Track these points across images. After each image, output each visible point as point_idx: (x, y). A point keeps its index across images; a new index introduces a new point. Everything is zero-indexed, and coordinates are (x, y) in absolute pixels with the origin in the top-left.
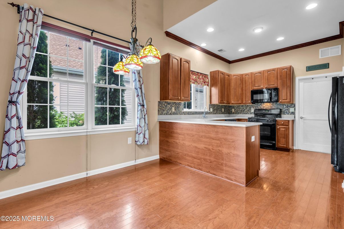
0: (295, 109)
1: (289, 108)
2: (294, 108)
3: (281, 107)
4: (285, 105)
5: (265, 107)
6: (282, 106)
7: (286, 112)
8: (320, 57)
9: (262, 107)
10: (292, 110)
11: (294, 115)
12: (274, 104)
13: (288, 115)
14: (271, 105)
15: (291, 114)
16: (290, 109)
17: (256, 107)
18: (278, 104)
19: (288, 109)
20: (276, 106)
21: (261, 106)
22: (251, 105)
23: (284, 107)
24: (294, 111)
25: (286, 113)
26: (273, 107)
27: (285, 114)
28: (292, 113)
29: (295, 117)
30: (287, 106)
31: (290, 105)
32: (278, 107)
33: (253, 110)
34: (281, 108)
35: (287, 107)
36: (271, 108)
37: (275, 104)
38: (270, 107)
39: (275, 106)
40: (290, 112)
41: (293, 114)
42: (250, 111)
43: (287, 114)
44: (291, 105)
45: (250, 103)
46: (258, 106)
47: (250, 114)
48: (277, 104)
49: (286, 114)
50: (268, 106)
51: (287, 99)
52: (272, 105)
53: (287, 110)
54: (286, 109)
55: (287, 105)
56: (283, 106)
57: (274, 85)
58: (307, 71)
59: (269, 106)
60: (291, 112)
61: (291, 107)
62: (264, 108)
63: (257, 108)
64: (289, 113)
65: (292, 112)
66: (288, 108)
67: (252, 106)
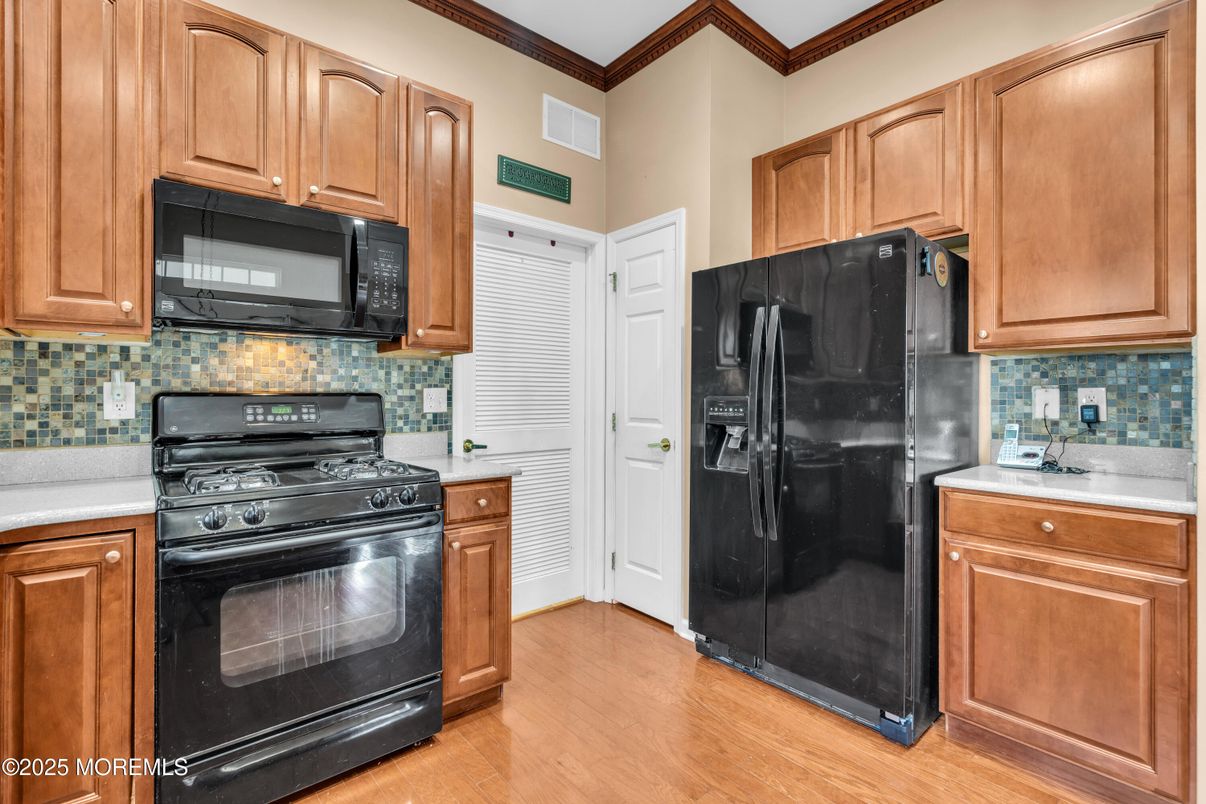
0: (450, 393)
1: (418, 387)
2: (443, 391)
3: (375, 379)
4: (401, 368)
5: (257, 376)
6: (382, 373)
7: (406, 417)
8: (545, 136)
9: (230, 377)
10: (433, 401)
11: (444, 434)
12: (326, 351)
13: (416, 436)
14: (303, 358)
15: (430, 429)
16: (426, 391)
17: (164, 375)
18: (355, 359)
19: (413, 393)
20: (342, 372)
21: (214, 361)
22: (102, 349)
23: (395, 377)
24: (443, 409)
25: (406, 423)
26: (320, 378)
27: (401, 430)
28: (435, 423)
29: (450, 445)
30: (412, 374)
31: (425, 369)
32: (355, 378)
33: (121, 402)
34: (375, 388)
35: (412, 379)
36: (307, 387)
37: (333, 353)
38: (298, 377)
39: (335, 372)
40: (424, 416)
41: (441, 429)
42: (79, 408)
43: (412, 430)
44: (430, 368)
45: (125, 324)
46: (185, 360)
47: (90, 442)
48: (349, 353)
49: (406, 428)
50: (282, 364)
51: (451, 328)
52: (313, 358)
53: (412, 398)
54: (406, 392)
55: (407, 368)
56: (388, 374)
57: (374, 197)
58: (501, 182)
59: (289, 364)
60: (430, 417)
61: (430, 380)
62: (248, 386)
63: (177, 384)
64: (419, 422)
65: (435, 415)
66: (413, 387)
67: (116, 357)
